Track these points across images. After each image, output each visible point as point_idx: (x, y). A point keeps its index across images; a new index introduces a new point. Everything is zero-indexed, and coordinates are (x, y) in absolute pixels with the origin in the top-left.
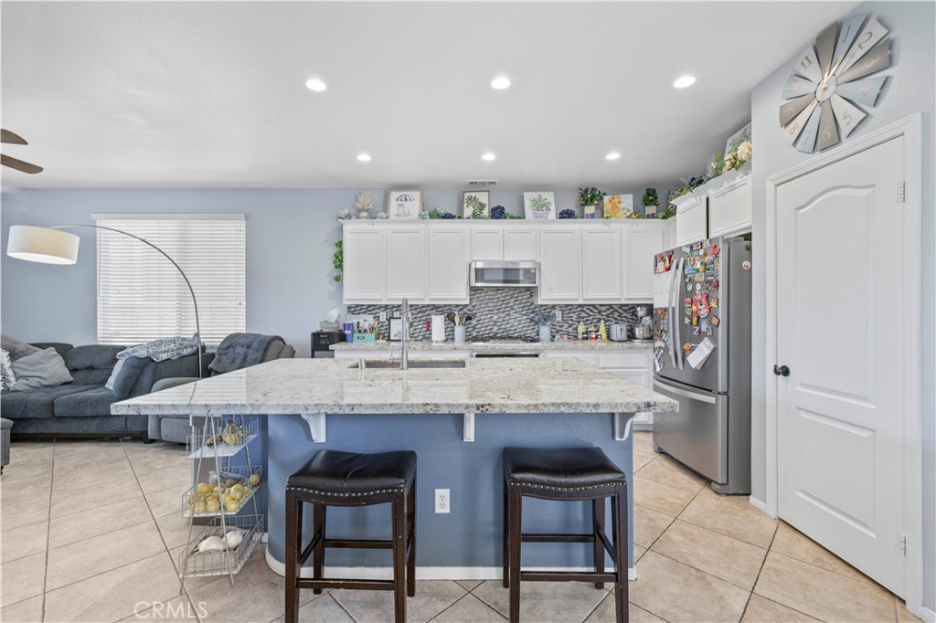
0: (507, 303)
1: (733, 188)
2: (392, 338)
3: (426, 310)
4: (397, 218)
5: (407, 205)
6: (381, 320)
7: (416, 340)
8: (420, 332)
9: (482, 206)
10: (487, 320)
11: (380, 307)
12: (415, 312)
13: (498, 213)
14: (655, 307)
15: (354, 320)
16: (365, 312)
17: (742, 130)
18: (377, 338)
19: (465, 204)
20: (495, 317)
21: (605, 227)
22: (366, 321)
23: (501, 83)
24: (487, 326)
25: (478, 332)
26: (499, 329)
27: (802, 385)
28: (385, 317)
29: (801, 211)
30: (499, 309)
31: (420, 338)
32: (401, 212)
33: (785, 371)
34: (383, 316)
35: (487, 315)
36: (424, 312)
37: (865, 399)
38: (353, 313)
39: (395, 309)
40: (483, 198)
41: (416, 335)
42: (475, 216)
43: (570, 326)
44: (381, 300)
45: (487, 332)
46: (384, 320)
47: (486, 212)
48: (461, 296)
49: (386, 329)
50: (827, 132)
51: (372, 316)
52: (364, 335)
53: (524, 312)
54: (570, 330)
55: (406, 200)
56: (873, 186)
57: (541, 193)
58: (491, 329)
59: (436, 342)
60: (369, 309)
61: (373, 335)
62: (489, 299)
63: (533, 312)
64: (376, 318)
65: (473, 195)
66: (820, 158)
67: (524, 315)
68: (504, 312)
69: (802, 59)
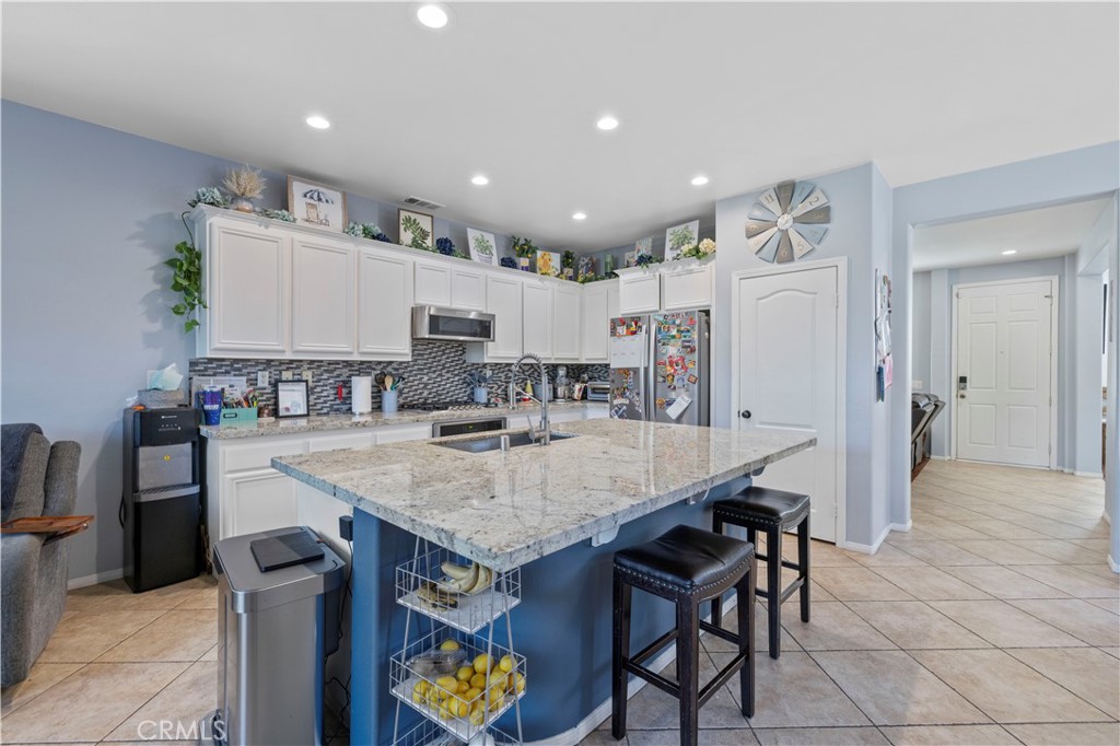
0: (439, 361)
1: (691, 272)
2: (282, 413)
3: (336, 369)
4: (307, 224)
5: (323, 208)
6: (260, 385)
7: (318, 414)
8: (325, 402)
9: (424, 235)
10: (416, 383)
11: (257, 362)
12: (317, 372)
13: (444, 247)
14: (612, 367)
15: (209, 385)
16: (227, 372)
17: (683, 226)
18: (260, 414)
19: (402, 227)
20: (426, 378)
21: (540, 283)
22: (236, 387)
23: (607, 123)
24: (416, 390)
25: (406, 398)
26: (430, 394)
27: (762, 423)
28: (267, 379)
29: (762, 301)
30: (430, 368)
31: (325, 411)
32: (313, 215)
33: (747, 415)
34: (264, 379)
35: (416, 375)
36: (332, 371)
37: (809, 427)
38: (203, 373)
39: (284, 367)
40: (425, 223)
41: (319, 407)
42: (416, 245)
43: (499, 387)
44: (283, 352)
45: (416, 397)
46: (266, 385)
47: (429, 242)
48: (401, 350)
49: (268, 399)
50: (784, 252)
51: (244, 379)
52: (235, 410)
53: (456, 372)
54: (499, 392)
55: (320, 200)
56: (815, 293)
57: (484, 234)
58: (421, 394)
59: (361, 414)
60: (234, 366)
61: (254, 410)
62: (419, 355)
63: (465, 372)
64: (253, 382)
65: (413, 216)
66: (776, 267)
67: (456, 375)
68: (435, 372)
69: (766, 194)
